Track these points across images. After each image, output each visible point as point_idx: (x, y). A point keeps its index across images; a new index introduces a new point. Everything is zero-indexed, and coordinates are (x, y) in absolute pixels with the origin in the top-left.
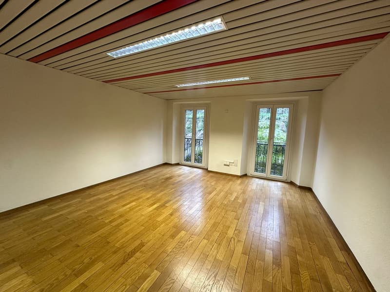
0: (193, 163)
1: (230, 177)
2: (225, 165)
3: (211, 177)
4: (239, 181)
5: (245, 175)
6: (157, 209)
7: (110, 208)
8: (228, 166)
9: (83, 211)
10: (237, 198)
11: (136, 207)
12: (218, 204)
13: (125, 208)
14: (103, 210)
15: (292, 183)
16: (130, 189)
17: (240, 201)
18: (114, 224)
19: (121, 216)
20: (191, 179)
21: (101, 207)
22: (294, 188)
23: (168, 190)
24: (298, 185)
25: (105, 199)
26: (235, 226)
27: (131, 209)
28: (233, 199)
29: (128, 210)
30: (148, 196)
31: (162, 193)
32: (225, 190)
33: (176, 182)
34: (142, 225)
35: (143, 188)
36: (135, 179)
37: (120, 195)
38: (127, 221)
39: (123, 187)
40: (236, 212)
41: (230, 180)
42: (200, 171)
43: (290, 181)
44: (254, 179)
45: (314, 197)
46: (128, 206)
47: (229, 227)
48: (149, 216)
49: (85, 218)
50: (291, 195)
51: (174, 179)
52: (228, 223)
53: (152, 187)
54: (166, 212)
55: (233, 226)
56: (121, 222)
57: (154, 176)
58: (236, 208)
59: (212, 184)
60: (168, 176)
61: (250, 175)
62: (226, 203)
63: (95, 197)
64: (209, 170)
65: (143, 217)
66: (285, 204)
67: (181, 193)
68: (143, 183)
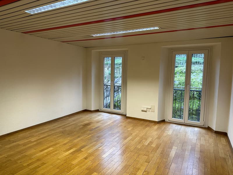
0: (112, 109)
1: (147, 123)
2: (142, 111)
3: (129, 123)
4: (156, 127)
5: (163, 121)
6: (72, 153)
7: (28, 153)
8: (146, 111)
9: (4, 156)
10: (151, 143)
11: (54, 152)
12: (132, 148)
13: (42, 153)
14: (22, 155)
15: (209, 129)
16: (48, 136)
17: (154, 145)
18: (31, 167)
19: (38, 160)
20: (109, 125)
21: (20, 152)
22: (210, 133)
23: (85, 136)
24: (215, 130)
25: (24, 145)
26: (145, 168)
27: (48, 154)
28: (147, 144)
29: (45, 154)
30: (65, 142)
31: (79, 139)
32: (141, 135)
33: (94, 128)
34: (58, 168)
35: (60, 135)
36: (54, 126)
37: (38, 141)
38: (44, 164)
39: (41, 134)
40: (148, 156)
41: (147, 126)
42: (119, 117)
43: (207, 127)
44: (171, 125)
45: (228, 141)
46: (46, 151)
47: (139, 169)
48: (64, 160)
49: (5, 162)
50: (205, 140)
51: (91, 125)
52: (138, 166)
53: (70, 133)
54: (81, 156)
55: (143, 169)
56: (38, 166)
57: (73, 123)
58: (149, 152)
59: (129, 129)
60: (87, 122)
61: (168, 121)
62: (139, 148)
63: (15, 144)
64: (127, 116)
65: (59, 161)
66: (198, 148)
67: (97, 138)
68: (61, 129)
